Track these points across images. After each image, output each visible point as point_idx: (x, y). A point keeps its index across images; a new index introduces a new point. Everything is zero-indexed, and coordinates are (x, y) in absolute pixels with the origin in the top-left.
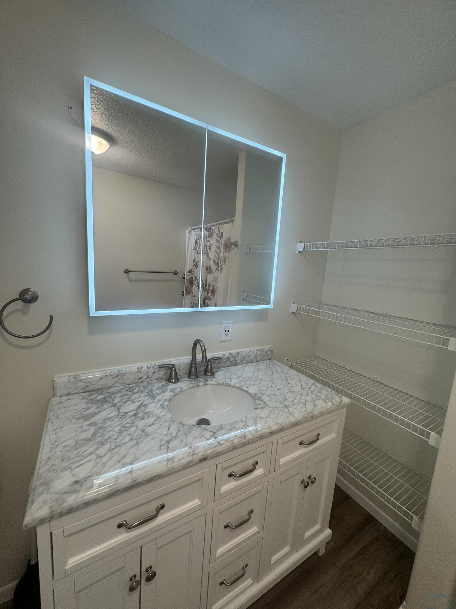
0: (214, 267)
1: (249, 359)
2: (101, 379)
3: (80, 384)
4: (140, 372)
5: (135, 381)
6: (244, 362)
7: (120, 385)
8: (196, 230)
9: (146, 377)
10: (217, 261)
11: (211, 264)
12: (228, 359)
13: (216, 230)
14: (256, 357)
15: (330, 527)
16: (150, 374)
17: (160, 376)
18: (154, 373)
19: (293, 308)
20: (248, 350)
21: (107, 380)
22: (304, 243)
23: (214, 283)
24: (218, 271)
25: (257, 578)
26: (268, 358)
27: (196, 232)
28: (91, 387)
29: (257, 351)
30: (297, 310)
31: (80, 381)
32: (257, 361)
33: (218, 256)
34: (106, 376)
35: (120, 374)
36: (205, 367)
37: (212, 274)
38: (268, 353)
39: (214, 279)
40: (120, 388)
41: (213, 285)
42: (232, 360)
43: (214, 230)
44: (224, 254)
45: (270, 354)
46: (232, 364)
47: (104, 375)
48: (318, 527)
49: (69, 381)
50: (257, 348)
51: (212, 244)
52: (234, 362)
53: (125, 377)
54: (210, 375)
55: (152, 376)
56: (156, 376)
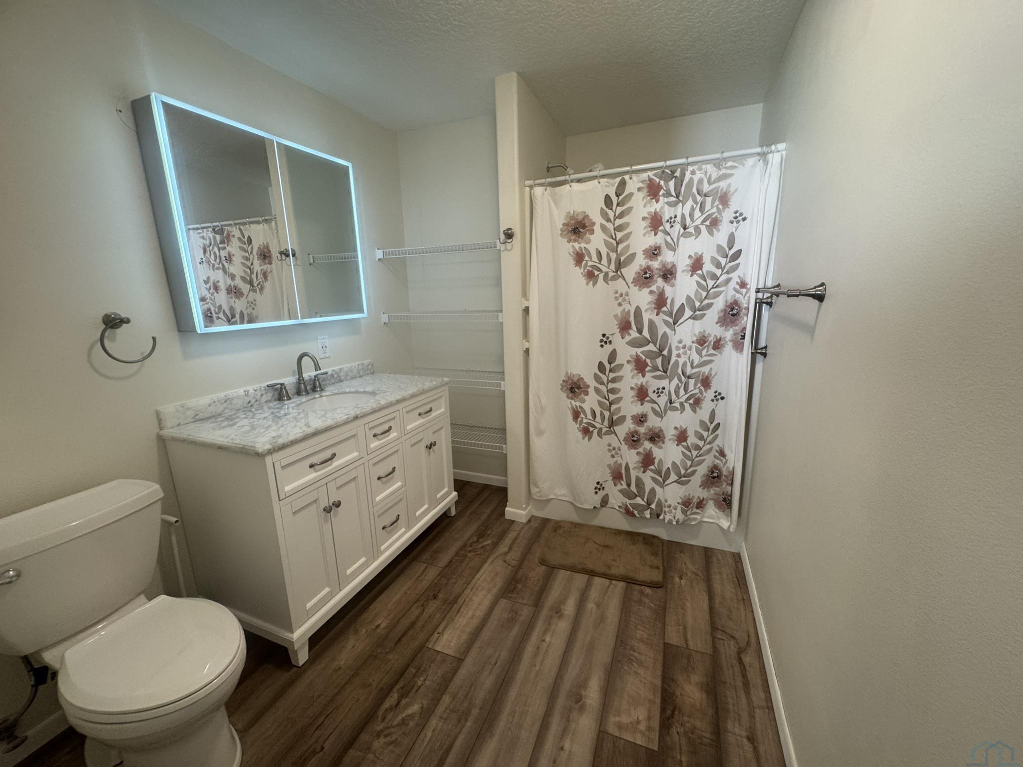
0: (245, 288)
1: (352, 374)
2: (210, 405)
3: (189, 413)
4: (247, 396)
5: (245, 406)
6: (348, 378)
7: (230, 411)
8: (199, 231)
9: (254, 400)
10: (248, 278)
11: (238, 282)
12: (332, 376)
13: (236, 232)
14: (358, 372)
15: (455, 491)
16: (258, 397)
17: (269, 398)
18: (262, 395)
19: (385, 318)
20: (349, 365)
21: (216, 406)
22: (382, 250)
23: (250, 310)
24: (255, 291)
25: (409, 528)
26: (370, 371)
27: (200, 233)
28: (201, 416)
29: (358, 365)
30: (389, 320)
31: (189, 409)
32: (361, 376)
33: (248, 271)
34: (214, 402)
35: (228, 399)
36: (312, 385)
37: (242, 297)
38: (370, 367)
39: (249, 304)
40: (230, 413)
41: (248, 313)
42: (335, 376)
43: (231, 232)
44: (262, 267)
45: (371, 368)
46: (337, 381)
47: (212, 401)
48: (446, 490)
49: (177, 411)
50: (358, 363)
51: (232, 253)
52: (338, 378)
53: (234, 402)
54: (320, 391)
55: (260, 399)
56: (264, 399)
